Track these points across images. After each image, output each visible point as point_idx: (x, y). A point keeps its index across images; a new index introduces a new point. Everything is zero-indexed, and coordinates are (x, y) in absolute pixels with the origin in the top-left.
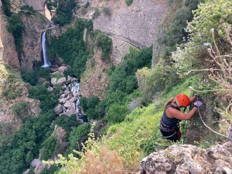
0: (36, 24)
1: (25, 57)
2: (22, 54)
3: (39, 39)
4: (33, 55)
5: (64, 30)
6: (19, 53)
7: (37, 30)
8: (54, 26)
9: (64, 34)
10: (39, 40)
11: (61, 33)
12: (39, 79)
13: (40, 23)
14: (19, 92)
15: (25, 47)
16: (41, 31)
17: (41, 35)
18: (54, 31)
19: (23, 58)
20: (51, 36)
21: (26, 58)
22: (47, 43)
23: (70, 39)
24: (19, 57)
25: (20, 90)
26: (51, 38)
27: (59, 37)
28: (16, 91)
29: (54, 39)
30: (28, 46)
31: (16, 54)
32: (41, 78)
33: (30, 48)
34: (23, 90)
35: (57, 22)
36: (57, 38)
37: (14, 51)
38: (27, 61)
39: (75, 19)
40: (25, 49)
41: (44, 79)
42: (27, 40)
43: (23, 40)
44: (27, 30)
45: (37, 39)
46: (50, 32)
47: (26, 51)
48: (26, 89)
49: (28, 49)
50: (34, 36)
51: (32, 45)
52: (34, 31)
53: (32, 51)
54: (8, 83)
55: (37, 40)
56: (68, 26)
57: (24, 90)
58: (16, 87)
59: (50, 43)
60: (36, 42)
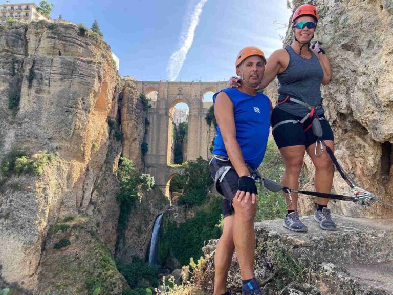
0: (152, 200)
1: (124, 245)
2: (121, 240)
3: (151, 223)
4: (136, 246)
5: (191, 214)
6: (118, 237)
7: (152, 210)
8: (177, 208)
9: (190, 219)
10: (151, 226)
11: (185, 218)
12: (140, 281)
13: (158, 200)
14: (110, 287)
15: (130, 230)
16: (157, 212)
17: (155, 217)
18: (176, 215)
19: (121, 245)
20: (169, 222)
21: (126, 247)
22: (160, 230)
23: (198, 228)
24: (117, 243)
25: (111, 285)
26: (168, 224)
27: (181, 225)
28: (105, 285)
29: (172, 227)
30: (134, 229)
31: (115, 237)
32: (143, 279)
33: (135, 233)
34: (115, 287)
35: (184, 201)
36: (178, 227)
37: (114, 230)
38: (125, 253)
39: (211, 199)
40: (128, 233)
41: (148, 282)
42: (134, 221)
43: (130, 219)
44: (138, 207)
45: (148, 222)
46: (170, 215)
47: (128, 237)
48: (121, 286)
49: (133, 234)
50: (146, 217)
51: (139, 231)
52: (148, 210)
53: (137, 239)
54: (98, 268)
55: (147, 224)
56: (199, 209)
57: (117, 288)
58: (107, 278)
59: (165, 232)
60: (146, 226)
